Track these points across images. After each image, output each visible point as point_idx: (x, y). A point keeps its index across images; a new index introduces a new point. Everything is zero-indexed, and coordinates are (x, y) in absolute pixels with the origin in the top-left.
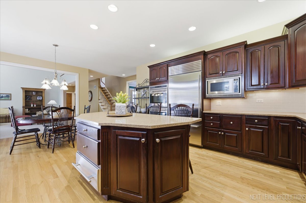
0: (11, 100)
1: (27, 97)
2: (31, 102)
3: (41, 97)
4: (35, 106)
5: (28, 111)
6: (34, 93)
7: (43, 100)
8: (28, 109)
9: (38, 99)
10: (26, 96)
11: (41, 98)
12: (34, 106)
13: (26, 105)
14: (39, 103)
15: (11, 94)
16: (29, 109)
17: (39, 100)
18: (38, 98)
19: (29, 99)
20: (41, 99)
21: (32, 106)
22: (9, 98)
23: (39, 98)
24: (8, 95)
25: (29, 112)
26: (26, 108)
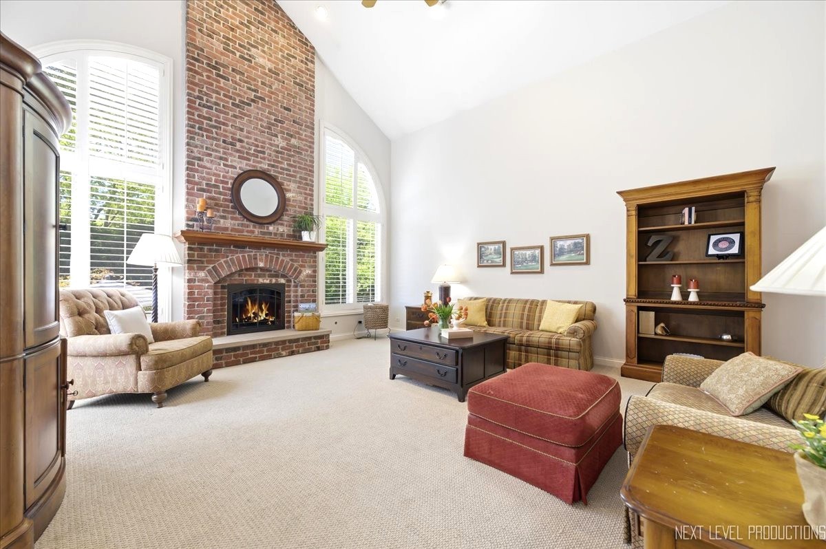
0: (588, 263)
1: (650, 244)
2: (671, 272)
3: (736, 237)
4: (693, 297)
5: (656, 324)
6: (688, 217)
7: (749, 258)
8: (652, 314)
9: (712, 251)
10: (643, 238)
11: (732, 242)
12: (685, 295)
13: (642, 292)
14: (721, 278)
15: (588, 237)
16: (662, 315)
17: (719, 257)
18: (716, 244)
19: (660, 256)
20: (735, 250)
21: (676, 296)
22: (580, 257)
23: (723, 245)
24: (580, 241)
25: (659, 331)
26: (640, 309)
